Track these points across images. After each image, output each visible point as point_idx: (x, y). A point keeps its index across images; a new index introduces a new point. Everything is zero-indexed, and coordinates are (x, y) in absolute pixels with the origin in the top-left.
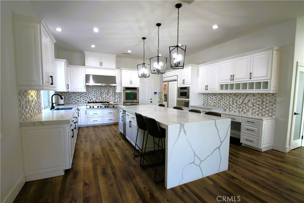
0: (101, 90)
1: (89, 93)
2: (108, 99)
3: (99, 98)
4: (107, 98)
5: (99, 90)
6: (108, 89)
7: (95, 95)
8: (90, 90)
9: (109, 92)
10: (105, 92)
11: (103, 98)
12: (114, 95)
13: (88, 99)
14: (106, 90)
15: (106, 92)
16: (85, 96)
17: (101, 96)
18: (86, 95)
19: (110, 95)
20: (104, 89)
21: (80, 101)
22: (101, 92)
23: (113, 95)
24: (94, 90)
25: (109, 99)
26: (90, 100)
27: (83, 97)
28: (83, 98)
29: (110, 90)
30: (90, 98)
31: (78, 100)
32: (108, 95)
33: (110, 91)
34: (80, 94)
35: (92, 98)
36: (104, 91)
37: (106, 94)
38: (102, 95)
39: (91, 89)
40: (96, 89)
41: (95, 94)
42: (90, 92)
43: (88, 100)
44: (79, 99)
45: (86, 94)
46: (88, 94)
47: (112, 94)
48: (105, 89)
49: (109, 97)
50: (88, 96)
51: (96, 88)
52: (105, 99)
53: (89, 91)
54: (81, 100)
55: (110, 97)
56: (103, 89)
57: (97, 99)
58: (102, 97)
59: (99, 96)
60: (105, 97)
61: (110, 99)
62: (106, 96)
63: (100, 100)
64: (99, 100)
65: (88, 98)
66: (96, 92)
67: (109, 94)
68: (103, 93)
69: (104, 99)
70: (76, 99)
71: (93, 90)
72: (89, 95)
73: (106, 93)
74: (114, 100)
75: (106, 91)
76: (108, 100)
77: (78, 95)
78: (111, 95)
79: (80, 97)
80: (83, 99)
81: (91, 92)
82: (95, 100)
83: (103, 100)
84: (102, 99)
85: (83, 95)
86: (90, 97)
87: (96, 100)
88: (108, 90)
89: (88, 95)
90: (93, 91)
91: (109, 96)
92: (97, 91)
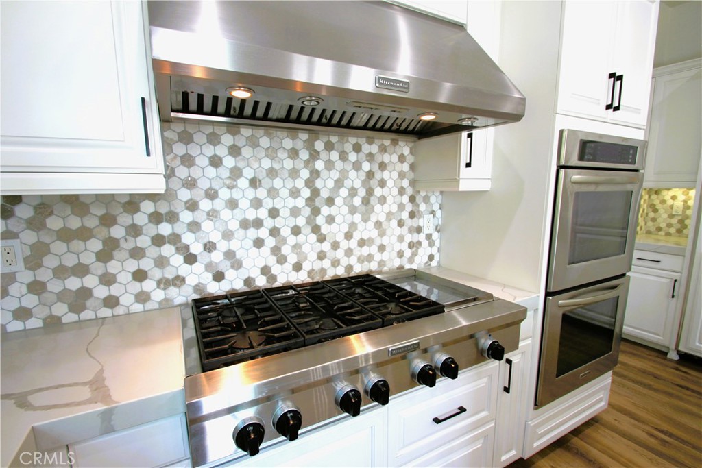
0: (315, 174)
1: (205, 205)
2: (365, 251)
3: (297, 247)
4: (362, 243)
5: (294, 173)
6: (370, 157)
7: (258, 223)
8: (211, 171)
9: (378, 192)
10: (344, 192)
11: (326, 247)
12: (412, 215)
13: (198, 267)
14: (357, 166)
15: (353, 192)
16: (159, 240)
17: (316, 229)
18: (165, 229)
19: (382, 218)
20: (339, 165)
21: (101, 292)
22: (315, 193)
23: (405, 215)
24: (248, 173)
25: (374, 249)
26: (219, 277)
27: (137, 253)
28: (132, 266)
29: (383, 166)
30: (217, 257)
31: (73, 283)
32: (365, 220)
33: (382, 184)
34: (92, 222)
35: (230, 255)
36: (339, 183)
37: (353, 210)
38: (320, 220)
39: (216, 162)
40: (266, 163)
41: (263, 213)
42: (211, 195)
43: (191, 281)
44: (90, 281)
45: (172, 217)
46: (186, 216)
47: (394, 209)
48: (343, 157)
49: (374, 233)
50: (187, 238)
51: (271, 153)
52: (349, 252)
53: (204, 184)
54: (115, 290)
55: (382, 234)
56: (329, 165)
57: (282, 260)
58: (322, 239)
59: (296, 231)
60: (348, 236)
61: (382, 248)
62: (353, 226)
63: (307, 266)
64: (298, 267)
65: (191, 259)
66: (272, 193)
67: (378, 208)
68: (330, 201)
69: (340, 254)
70: (44, 275)
71: (236, 173)
72: (207, 226)
73: (357, 201)
74: (408, 253)
75: (358, 184)
76: (370, 258)
77: (66, 235)
78: (389, 215)
79: (105, 256)
80: (140, 276)
81: (224, 194)
82: (265, 270)
83: (326, 263)
84: (322, 256)
85: (135, 230)
86: (209, 247)
87: (276, 269)
88: (370, 174)
89: (194, 227)
90: (243, 183)
91: (378, 224)
92: (277, 183)
